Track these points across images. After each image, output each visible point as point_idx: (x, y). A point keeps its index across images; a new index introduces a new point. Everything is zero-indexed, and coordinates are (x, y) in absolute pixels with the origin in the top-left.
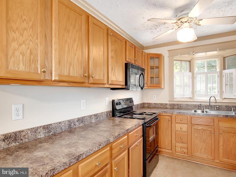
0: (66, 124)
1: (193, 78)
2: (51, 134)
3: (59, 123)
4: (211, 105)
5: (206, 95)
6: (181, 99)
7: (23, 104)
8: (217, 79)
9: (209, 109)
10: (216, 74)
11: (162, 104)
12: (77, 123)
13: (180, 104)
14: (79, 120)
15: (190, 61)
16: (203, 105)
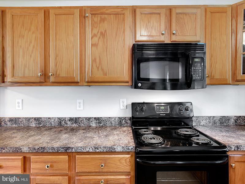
0: (56, 120)
2: (40, 126)
3: (49, 118)
7: (22, 100)
12: (69, 123)
14: (71, 119)
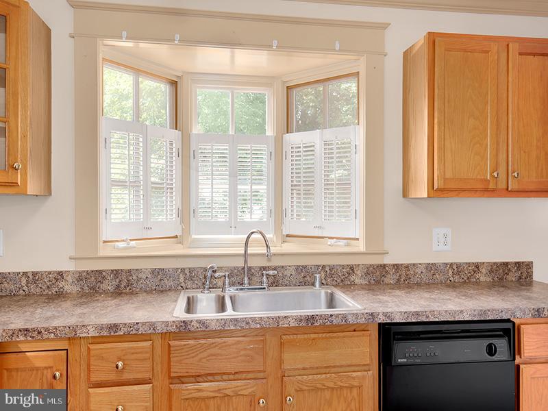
1: (186, 154)
4: (250, 269)
5: (231, 226)
6: (133, 243)
8: (265, 165)
9: (242, 284)
10: (264, 147)
11: (35, 277)
13: (129, 271)
15: (174, 84)
16: (220, 268)
